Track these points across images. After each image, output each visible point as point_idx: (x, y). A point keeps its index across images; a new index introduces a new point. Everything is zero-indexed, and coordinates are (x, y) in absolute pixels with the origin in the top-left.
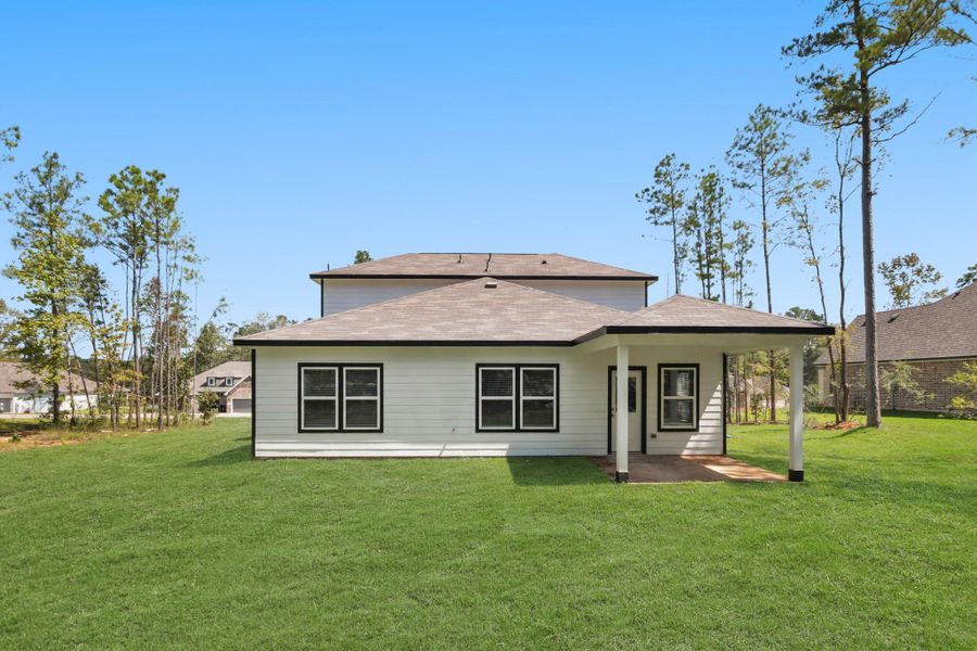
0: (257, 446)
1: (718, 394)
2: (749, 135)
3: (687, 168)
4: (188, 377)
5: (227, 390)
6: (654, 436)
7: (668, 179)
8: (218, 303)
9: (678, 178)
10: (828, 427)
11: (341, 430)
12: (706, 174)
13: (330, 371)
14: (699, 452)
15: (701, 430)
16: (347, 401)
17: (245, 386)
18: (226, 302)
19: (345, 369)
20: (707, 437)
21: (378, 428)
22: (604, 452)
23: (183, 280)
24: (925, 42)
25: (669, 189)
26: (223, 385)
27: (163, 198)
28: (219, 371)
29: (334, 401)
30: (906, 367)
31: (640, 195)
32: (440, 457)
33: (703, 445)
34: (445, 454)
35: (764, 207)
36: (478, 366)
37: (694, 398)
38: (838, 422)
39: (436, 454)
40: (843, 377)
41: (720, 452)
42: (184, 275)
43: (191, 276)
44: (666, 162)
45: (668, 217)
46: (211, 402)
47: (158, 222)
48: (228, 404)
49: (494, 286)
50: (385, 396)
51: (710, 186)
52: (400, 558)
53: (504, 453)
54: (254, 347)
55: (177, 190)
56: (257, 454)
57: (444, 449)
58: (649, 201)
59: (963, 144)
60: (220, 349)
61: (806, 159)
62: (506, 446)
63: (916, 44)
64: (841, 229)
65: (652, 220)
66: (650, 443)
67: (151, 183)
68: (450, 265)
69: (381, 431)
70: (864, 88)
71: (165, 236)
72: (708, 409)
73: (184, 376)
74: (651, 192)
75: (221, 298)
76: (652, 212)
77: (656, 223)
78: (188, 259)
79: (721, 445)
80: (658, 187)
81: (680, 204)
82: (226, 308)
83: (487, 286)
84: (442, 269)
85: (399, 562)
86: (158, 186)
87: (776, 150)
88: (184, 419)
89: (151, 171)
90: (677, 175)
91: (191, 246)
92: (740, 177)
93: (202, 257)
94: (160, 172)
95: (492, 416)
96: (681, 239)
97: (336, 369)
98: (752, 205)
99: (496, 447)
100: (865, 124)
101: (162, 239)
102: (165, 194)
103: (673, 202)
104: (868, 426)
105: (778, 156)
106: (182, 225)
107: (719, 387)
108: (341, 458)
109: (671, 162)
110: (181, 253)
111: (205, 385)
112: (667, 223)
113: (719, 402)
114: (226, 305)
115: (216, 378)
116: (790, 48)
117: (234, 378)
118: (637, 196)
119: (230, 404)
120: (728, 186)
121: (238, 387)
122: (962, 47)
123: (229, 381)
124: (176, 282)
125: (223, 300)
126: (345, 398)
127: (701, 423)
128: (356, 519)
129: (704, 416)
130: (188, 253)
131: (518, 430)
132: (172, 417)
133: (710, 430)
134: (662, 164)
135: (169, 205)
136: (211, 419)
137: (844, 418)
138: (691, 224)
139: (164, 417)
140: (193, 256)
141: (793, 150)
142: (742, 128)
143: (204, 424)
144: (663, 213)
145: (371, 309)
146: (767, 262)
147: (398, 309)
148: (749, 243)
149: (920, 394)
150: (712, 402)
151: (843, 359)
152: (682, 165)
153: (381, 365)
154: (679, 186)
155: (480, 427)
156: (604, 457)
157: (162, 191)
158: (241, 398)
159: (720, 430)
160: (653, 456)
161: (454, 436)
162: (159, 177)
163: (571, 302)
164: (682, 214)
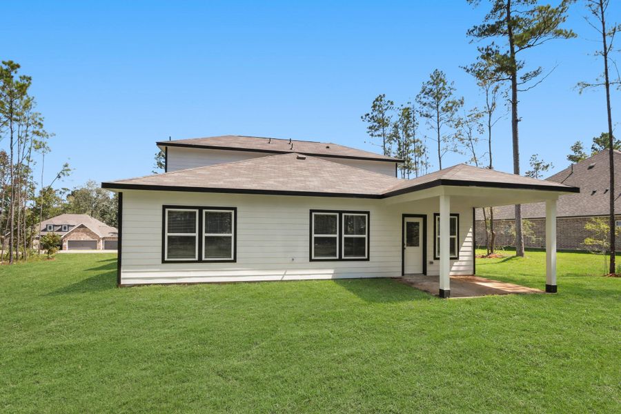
0: (123, 275)
1: (470, 235)
2: (430, 86)
3: (392, 103)
4: (35, 222)
5: (63, 234)
6: (431, 263)
7: (380, 109)
8: (61, 168)
9: (386, 109)
10: (483, 257)
11: (200, 261)
12: (404, 107)
13: (191, 213)
14: (459, 274)
15: (460, 258)
16: (206, 237)
17: (79, 231)
18: (69, 167)
19: (204, 211)
20: (464, 263)
21: (232, 259)
22: (400, 275)
23: (33, 149)
24: (550, 36)
25: (381, 115)
26: (60, 230)
27: (17, 83)
28: (57, 221)
29: (195, 237)
30: (529, 222)
31: (364, 117)
32: (281, 281)
33: (461, 268)
34: (286, 278)
35: (439, 129)
36: (312, 211)
37: (456, 237)
38: (489, 254)
39: (279, 278)
40: (492, 228)
41: (471, 273)
42: (33, 144)
43: (40, 146)
44: (380, 99)
45: (380, 132)
46: (54, 241)
47: (11, 102)
48: (64, 244)
49: (304, 159)
50: (238, 233)
51: (407, 114)
52: (212, 350)
53: (330, 277)
54: (121, 190)
55: (30, 79)
56: (123, 282)
57: (285, 274)
58: (369, 121)
59: (580, 93)
60: (55, 206)
61: (462, 103)
62: (332, 271)
63: (545, 36)
64: (490, 142)
65: (370, 133)
66: (429, 268)
67: (7, 70)
68: (263, 144)
69: (235, 261)
70: (513, 60)
71: (17, 115)
72: (464, 244)
73: (31, 222)
74: (371, 116)
75: (65, 164)
76: (370, 128)
77: (372, 135)
78: (37, 133)
79: (472, 269)
80: (375, 114)
81: (387, 125)
82: (69, 172)
83: (298, 158)
84: (259, 146)
85: (211, 352)
86: (13, 74)
87: (446, 97)
88: (31, 254)
89: (7, 61)
90: (386, 107)
91: (40, 124)
92: (425, 109)
93: (49, 133)
94: (15, 62)
95: (322, 249)
96: (387, 145)
97: (197, 211)
98: (432, 127)
99: (324, 272)
100: (514, 80)
101: (14, 116)
102: (19, 80)
103: (382, 123)
104: (517, 256)
105: (447, 100)
106: (33, 105)
107: (471, 230)
108: (200, 283)
109: (383, 99)
110: (31, 128)
111: (45, 230)
112: (379, 136)
113: (471, 239)
114: (69, 170)
115: (54, 226)
116: (472, 31)
117: (69, 226)
118: (362, 117)
119: (65, 244)
120: (417, 115)
121: (73, 231)
122: (572, 39)
123: (65, 228)
124: (27, 149)
125: (66, 166)
126: (204, 235)
127: (460, 254)
128: (184, 325)
129: (462, 249)
130: (37, 129)
131: (340, 259)
132: (20, 253)
133: (466, 258)
134: (377, 100)
135: (22, 89)
136: (54, 254)
137: (492, 252)
138: (395, 136)
139: (14, 253)
140: (41, 131)
141: (455, 96)
142: (426, 82)
143: (48, 258)
144: (377, 130)
145: (219, 167)
146: (440, 161)
147: (241, 168)
148: (422, 151)
149: (534, 238)
150: (467, 239)
151: (492, 217)
152: (389, 101)
153: (235, 209)
154: (387, 114)
155: (313, 258)
156: (400, 278)
157: (16, 78)
158: (75, 239)
159: (472, 259)
160: (432, 277)
161: (292, 264)
162: (14, 67)
163: (362, 171)
164: (389, 130)
